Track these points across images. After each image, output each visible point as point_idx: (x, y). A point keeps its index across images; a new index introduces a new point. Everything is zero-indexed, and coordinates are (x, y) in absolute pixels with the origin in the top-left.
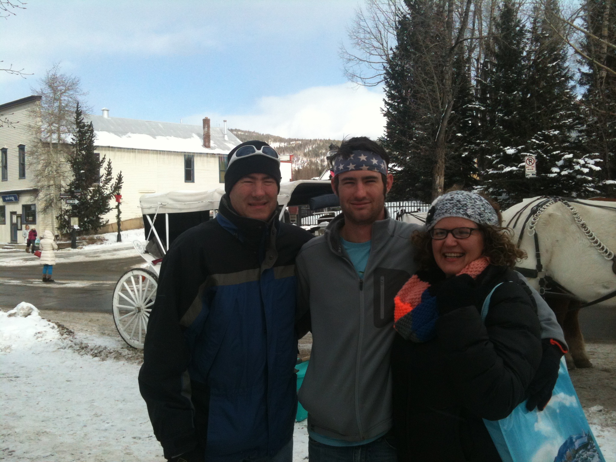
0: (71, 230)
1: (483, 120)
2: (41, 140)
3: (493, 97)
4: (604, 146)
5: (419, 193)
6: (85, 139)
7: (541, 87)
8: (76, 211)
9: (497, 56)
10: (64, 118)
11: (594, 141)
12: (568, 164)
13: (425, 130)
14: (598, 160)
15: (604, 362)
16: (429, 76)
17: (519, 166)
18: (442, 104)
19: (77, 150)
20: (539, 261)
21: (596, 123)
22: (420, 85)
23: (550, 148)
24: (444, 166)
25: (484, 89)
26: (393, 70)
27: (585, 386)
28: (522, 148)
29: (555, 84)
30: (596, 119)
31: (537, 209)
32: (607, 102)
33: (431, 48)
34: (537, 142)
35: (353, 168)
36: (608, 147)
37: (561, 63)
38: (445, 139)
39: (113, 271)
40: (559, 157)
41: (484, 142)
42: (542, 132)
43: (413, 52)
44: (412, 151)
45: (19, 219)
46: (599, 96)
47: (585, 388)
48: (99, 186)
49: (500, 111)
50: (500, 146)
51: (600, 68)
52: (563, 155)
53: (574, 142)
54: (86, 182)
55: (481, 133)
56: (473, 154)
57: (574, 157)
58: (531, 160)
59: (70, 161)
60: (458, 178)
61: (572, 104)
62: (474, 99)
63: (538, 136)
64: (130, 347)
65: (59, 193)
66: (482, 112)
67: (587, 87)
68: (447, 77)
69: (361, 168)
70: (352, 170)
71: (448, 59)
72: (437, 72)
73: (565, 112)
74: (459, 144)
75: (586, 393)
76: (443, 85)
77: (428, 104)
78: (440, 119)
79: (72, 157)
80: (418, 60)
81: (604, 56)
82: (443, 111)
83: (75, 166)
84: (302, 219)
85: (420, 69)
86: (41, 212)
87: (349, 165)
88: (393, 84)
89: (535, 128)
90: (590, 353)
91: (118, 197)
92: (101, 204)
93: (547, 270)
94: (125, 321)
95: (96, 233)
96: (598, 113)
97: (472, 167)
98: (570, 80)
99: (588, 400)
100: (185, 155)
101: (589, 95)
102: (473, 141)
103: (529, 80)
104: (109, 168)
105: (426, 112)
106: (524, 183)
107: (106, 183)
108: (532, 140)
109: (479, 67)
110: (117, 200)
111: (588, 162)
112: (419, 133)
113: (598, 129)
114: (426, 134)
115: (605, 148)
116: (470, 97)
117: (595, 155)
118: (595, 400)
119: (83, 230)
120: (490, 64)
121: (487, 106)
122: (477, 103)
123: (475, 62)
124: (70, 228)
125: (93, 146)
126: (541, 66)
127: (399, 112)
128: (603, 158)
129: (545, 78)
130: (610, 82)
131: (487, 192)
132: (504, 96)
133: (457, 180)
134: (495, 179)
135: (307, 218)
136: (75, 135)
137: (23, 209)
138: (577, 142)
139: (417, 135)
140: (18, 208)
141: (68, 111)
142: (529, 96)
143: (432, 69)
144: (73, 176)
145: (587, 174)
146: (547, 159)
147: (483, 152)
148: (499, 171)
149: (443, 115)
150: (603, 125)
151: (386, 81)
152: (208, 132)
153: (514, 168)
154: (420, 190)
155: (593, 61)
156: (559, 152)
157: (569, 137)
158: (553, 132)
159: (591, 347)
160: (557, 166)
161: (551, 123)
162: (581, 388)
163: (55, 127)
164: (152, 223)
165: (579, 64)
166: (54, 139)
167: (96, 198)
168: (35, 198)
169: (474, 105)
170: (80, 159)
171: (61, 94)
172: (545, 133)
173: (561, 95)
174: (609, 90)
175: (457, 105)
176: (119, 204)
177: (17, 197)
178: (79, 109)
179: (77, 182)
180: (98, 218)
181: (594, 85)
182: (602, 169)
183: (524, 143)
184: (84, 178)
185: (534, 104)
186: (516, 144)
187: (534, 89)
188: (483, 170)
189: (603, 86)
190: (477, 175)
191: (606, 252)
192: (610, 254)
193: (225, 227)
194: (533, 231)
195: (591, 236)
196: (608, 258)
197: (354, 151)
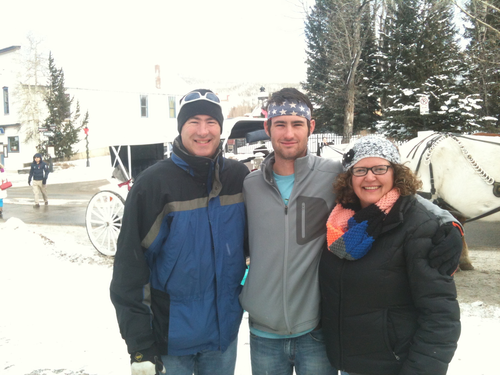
0: (49, 158)
1: (385, 66)
2: (21, 83)
3: (393, 48)
4: (484, 88)
5: (334, 127)
6: (57, 82)
7: (432, 39)
8: (53, 142)
9: (397, 14)
10: (40, 64)
11: (475, 84)
12: (454, 103)
13: (338, 75)
14: (479, 100)
15: (484, 265)
16: (342, 30)
17: (415, 105)
18: (352, 53)
19: (51, 91)
20: (433, 186)
21: (477, 69)
22: (334, 38)
23: (440, 90)
24: (354, 105)
25: (386, 41)
26: (312, 24)
27: (468, 285)
28: (417, 90)
29: (444, 37)
30: (477, 66)
31: (432, 143)
32: (487, 53)
33: (343, 7)
34: (430, 85)
35: (285, 113)
36: (487, 89)
37: (449, 20)
38: (354, 82)
39: (84, 191)
40: (447, 98)
41: (386, 84)
42: (434, 77)
43: (328, 10)
44: (328, 92)
45: (5, 148)
46: (480, 48)
47: (468, 287)
48: (70, 121)
49: (401, 59)
50: (399, 88)
51: (481, 25)
52: (450, 96)
53: (459, 85)
54: (59, 117)
55: (383, 77)
56: (377, 94)
57: (459, 98)
58: (424, 100)
59: (45, 100)
60: (365, 115)
61: (457, 54)
62: (378, 49)
63: (430, 80)
64: (101, 254)
65: (38, 127)
66: (385, 60)
67: (470, 39)
68: (356, 31)
69: (291, 113)
70: (283, 115)
71: (357, 16)
72: (348, 27)
73: (452, 61)
74: (366, 87)
75: (469, 291)
76: (353, 37)
77: (340, 53)
78: (350, 66)
79: (47, 97)
80: (332, 16)
81: (485, 15)
82: (353, 59)
83: (50, 104)
84: (238, 149)
85: (334, 24)
86: (24, 142)
87: (281, 110)
88: (311, 36)
89: (428, 73)
90: (472, 258)
91: (86, 130)
92: (72, 136)
93: (439, 193)
94: (96, 233)
95: (69, 160)
96: (479, 62)
97: (376, 105)
98: (456, 34)
99: (471, 296)
100: (140, 95)
101: (471, 46)
102: (377, 84)
103: (423, 34)
104: (78, 106)
105: (339, 60)
106: (419, 119)
107: (76, 119)
108: (426, 83)
109: (382, 22)
110: (86, 133)
111: (470, 102)
112: (333, 77)
113: (479, 74)
114: (339, 78)
115: (485, 90)
116: (375, 48)
117: (477, 96)
118: (476, 296)
119: (58, 158)
120: (391, 20)
121: (389, 55)
122: (381, 53)
123: (379, 19)
124: (48, 156)
125: (64, 87)
126: (432, 22)
127: (317, 60)
128: (482, 98)
129: (435, 32)
130: (489, 37)
131: (389, 126)
132: (403, 48)
133: (364, 116)
134: (395, 116)
135: (242, 147)
136: (49, 78)
137: (8, 140)
138: (461, 85)
139: (332, 79)
140: (4, 139)
141: (43, 58)
142: (422, 47)
143: (344, 24)
144: (48, 112)
145: (470, 112)
146: (437, 99)
147: (386, 93)
148: (399, 109)
149: (353, 62)
150: (483, 71)
151: (306, 33)
152: (159, 76)
153: (411, 107)
154: (334, 124)
155: (475, 19)
156: (447, 93)
157: (455, 81)
158: (443, 77)
159: (473, 253)
160: (446, 105)
161: (440, 69)
162: (464, 286)
163: (32, 72)
164: (117, 154)
165: (464, 21)
166: (32, 82)
167: (68, 131)
168: (18, 131)
169: (378, 54)
170: (53, 98)
171: (37, 44)
172: (436, 78)
173: (449, 47)
174: (488, 42)
175: (364, 54)
176: (87, 135)
177: (4, 130)
178: (51, 57)
179: (52, 118)
180: (70, 148)
181: (476, 39)
182: (483, 108)
183: (420, 86)
184: (57, 114)
185: (427, 54)
186: (413, 87)
187: (427, 41)
188: (386, 108)
189: (483, 40)
190: (380, 112)
191: (488, 178)
192: (491, 180)
193: (179, 164)
194: (428, 161)
195: (476, 165)
196: (490, 183)
197: (286, 100)
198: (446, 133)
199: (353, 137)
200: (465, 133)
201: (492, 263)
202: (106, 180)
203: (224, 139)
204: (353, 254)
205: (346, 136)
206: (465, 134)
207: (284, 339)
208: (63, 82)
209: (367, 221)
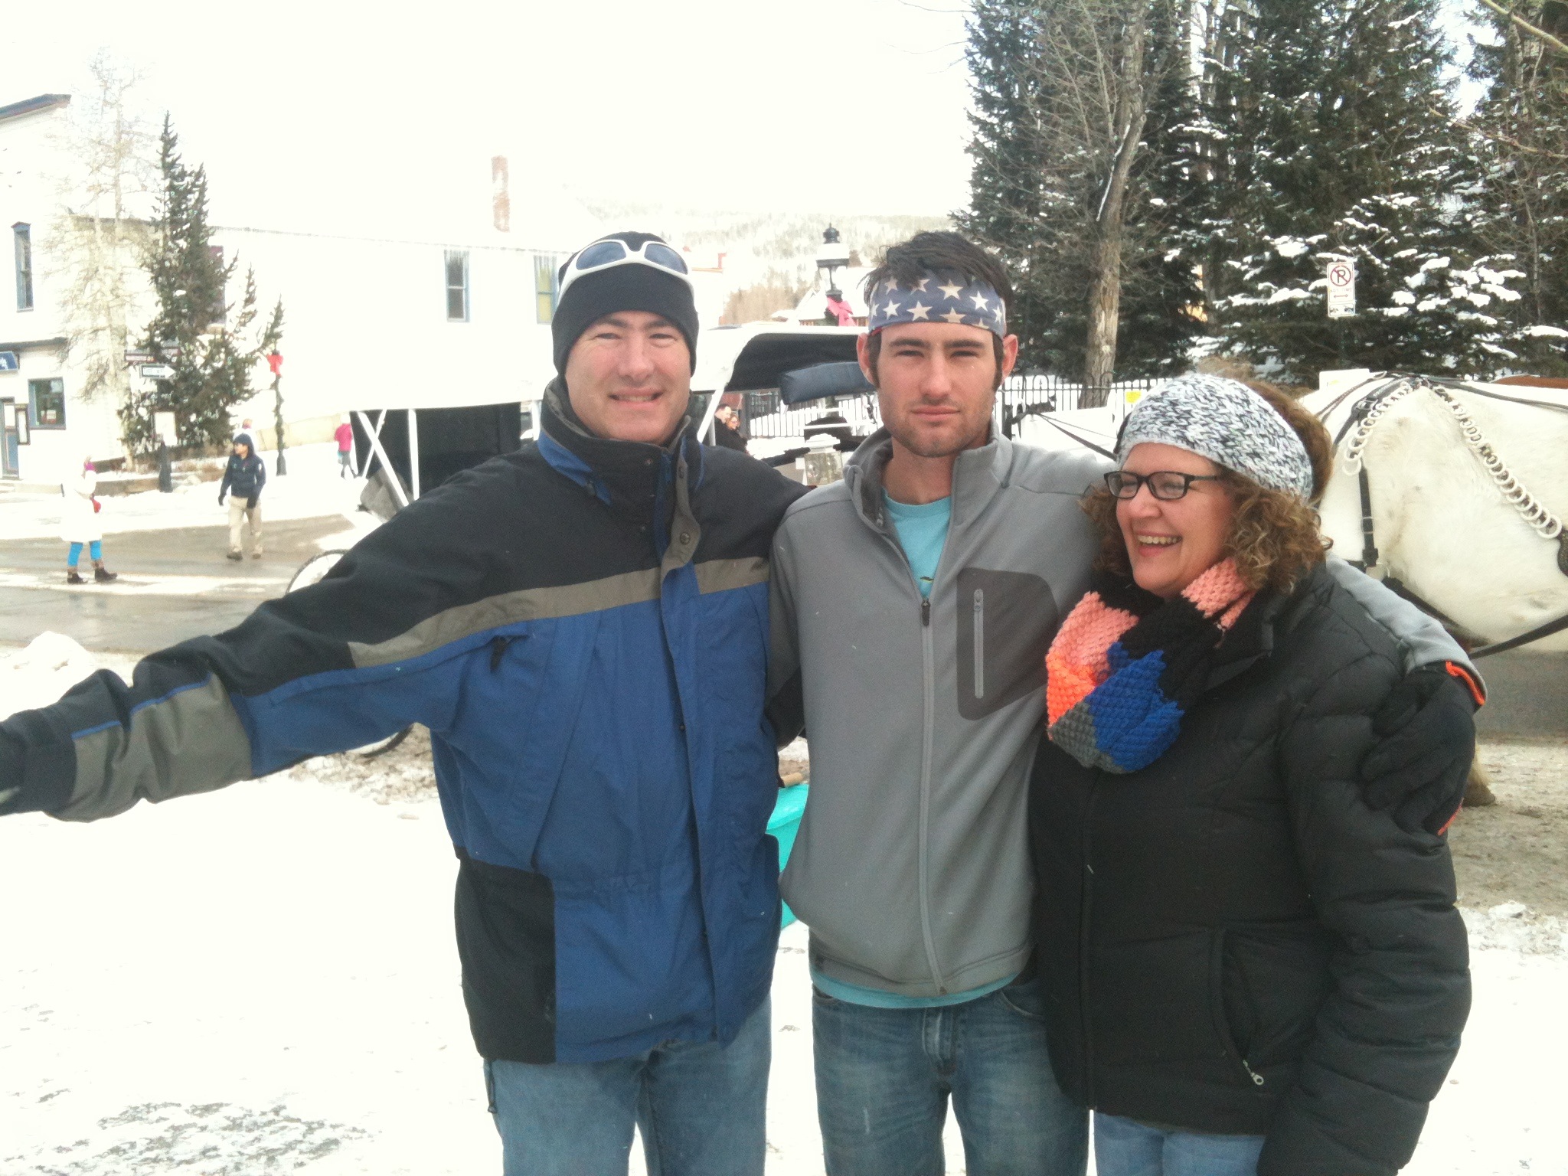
0: (157, 446)
1: (1219, 165)
2: (70, 211)
3: (1247, 106)
4: (1529, 236)
5: (1054, 355)
6: (186, 209)
7: (1370, 80)
8: (170, 396)
10: (131, 152)
11: (1503, 224)
12: (1436, 283)
13: (1070, 190)
14: (1513, 274)
15: (1526, 792)
16: (1084, 48)
17: (1312, 287)
18: (1116, 123)
19: (165, 237)
20: (1369, 540)
21: (1510, 176)
22: (1058, 72)
23: (1392, 242)
24: (1118, 285)
25: (1224, 85)
26: (989, 30)
27: (1478, 853)
28: (1320, 241)
29: (1408, 75)
30: (1509, 166)
31: (1367, 406)
32: (1541, 124)
34: (1360, 225)
35: (925, 316)
36: (1540, 241)
37: (1422, 19)
38: (1121, 215)
40: (1412, 266)
41: (1221, 223)
42: (1373, 200)
44: (1037, 244)
45: (22, 416)
46: (1520, 108)
47: (1478, 858)
48: (224, 333)
49: (1265, 142)
50: (1263, 233)
51: (1525, 35)
52: (1424, 261)
53: (1452, 227)
54: (191, 320)
55: (1213, 200)
56: (1193, 252)
57: (1451, 266)
58: (1341, 273)
59: (148, 266)
60: (1152, 317)
61: (1447, 127)
62: (1197, 110)
63: (1362, 211)
65: (123, 349)
66: (1218, 145)
67: (1490, 82)
68: (1130, 52)
69: (945, 316)
70: (921, 320)
71: (1134, 5)
72: (1103, 38)
73: (1431, 149)
74: (1158, 229)
75: (1481, 870)
76: (1119, 72)
77: (1079, 123)
78: (1110, 162)
79: (154, 256)
80: (1055, 7)
82: (1118, 143)
83: (160, 279)
84: (752, 422)
85: (1059, 29)
86: (79, 398)
87: (914, 306)
88: (988, 69)
89: (1355, 188)
90: (1490, 769)
91: (275, 359)
92: (231, 378)
93: (1389, 563)
96: (1517, 153)
97: (1189, 288)
98: (1445, 65)
99: (1487, 886)
100: (445, 252)
101: (1492, 104)
102: (1193, 221)
103: (1339, 63)
104: (250, 285)
105: (1073, 144)
106: (1323, 331)
107: (244, 324)
108: (1346, 220)
109: (1213, 25)
110: (274, 368)
111: (1486, 279)
112: (1054, 199)
113: (1514, 192)
114: (1074, 201)
115: (1532, 241)
116: (1187, 105)
117: (1505, 261)
118: (1503, 887)
119: (189, 446)
120: (1242, 20)
121: (1232, 129)
122: (1205, 122)
123: (1203, 13)
124: (154, 441)
125: (205, 226)
126: (1371, 26)
127: (1004, 143)
128: (1524, 268)
129: (1381, 58)
130: (1551, 72)
131: (1228, 353)
132: (1275, 105)
133: (1151, 323)
134: (1249, 321)
135: (765, 417)
136: (160, 196)
137: (30, 391)
138: (1457, 226)
139: (1051, 204)
140: (16, 386)
141: (140, 134)
142: (1338, 104)
143: (1093, 30)
144: (157, 304)
145: (1485, 310)
146: (1382, 270)
147: (1220, 250)
148: (1261, 301)
149: (1119, 151)
150: (1527, 183)
151: (971, 59)
152: (504, 193)
153: (1299, 294)
154: (1055, 346)
155: (1509, 15)
156: (1414, 251)
157: (1439, 212)
158: (1401, 201)
159: (1491, 754)
160: (1409, 289)
161: (1393, 175)
162: (1467, 856)
163: (106, 176)
164: (373, 435)
165: (1471, 22)
166: (104, 208)
167: (218, 365)
168: (61, 362)
169: (1198, 126)
170: (173, 260)
171: (122, 89)
172: (1379, 201)
173: (1421, 104)
174: (1546, 91)
175: (1155, 126)
176: (278, 377)
177: (16, 359)
178: (169, 130)
179: (167, 321)
180: (225, 415)
181: (1506, 80)
182: (1524, 298)
183: (1326, 227)
184: (184, 311)
185: (1352, 125)
186: (1302, 230)
187: (1354, 86)
188: (1219, 298)
189: (1531, 83)
190: (1201, 309)
191: (1542, 518)
192: (1551, 525)
193: (562, 468)
194: (1356, 463)
195: (1505, 477)
196: (1548, 533)
197: (928, 272)
198: (1414, 377)
199: (1116, 388)
200: (1467, 377)
201: (1551, 785)
202: (339, 516)
203: (712, 392)
204: (1118, 754)
205: (1094, 384)
206: (1469, 380)
207: (922, 1011)
208: (205, 208)
209: (1160, 653)
